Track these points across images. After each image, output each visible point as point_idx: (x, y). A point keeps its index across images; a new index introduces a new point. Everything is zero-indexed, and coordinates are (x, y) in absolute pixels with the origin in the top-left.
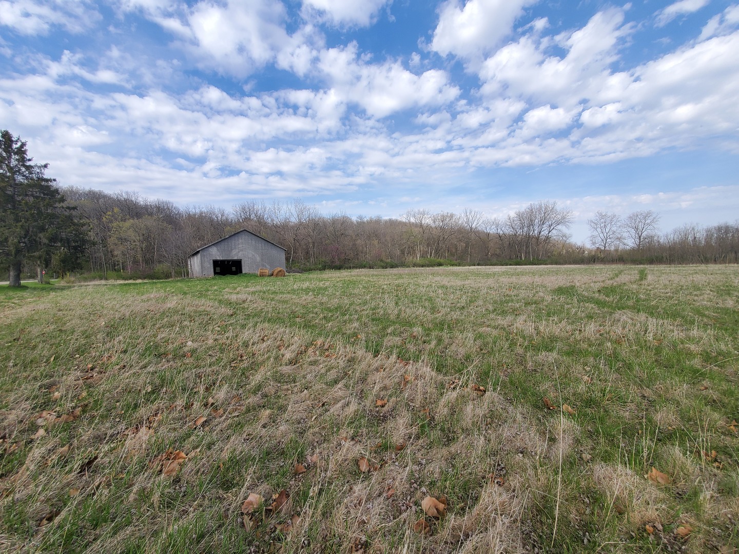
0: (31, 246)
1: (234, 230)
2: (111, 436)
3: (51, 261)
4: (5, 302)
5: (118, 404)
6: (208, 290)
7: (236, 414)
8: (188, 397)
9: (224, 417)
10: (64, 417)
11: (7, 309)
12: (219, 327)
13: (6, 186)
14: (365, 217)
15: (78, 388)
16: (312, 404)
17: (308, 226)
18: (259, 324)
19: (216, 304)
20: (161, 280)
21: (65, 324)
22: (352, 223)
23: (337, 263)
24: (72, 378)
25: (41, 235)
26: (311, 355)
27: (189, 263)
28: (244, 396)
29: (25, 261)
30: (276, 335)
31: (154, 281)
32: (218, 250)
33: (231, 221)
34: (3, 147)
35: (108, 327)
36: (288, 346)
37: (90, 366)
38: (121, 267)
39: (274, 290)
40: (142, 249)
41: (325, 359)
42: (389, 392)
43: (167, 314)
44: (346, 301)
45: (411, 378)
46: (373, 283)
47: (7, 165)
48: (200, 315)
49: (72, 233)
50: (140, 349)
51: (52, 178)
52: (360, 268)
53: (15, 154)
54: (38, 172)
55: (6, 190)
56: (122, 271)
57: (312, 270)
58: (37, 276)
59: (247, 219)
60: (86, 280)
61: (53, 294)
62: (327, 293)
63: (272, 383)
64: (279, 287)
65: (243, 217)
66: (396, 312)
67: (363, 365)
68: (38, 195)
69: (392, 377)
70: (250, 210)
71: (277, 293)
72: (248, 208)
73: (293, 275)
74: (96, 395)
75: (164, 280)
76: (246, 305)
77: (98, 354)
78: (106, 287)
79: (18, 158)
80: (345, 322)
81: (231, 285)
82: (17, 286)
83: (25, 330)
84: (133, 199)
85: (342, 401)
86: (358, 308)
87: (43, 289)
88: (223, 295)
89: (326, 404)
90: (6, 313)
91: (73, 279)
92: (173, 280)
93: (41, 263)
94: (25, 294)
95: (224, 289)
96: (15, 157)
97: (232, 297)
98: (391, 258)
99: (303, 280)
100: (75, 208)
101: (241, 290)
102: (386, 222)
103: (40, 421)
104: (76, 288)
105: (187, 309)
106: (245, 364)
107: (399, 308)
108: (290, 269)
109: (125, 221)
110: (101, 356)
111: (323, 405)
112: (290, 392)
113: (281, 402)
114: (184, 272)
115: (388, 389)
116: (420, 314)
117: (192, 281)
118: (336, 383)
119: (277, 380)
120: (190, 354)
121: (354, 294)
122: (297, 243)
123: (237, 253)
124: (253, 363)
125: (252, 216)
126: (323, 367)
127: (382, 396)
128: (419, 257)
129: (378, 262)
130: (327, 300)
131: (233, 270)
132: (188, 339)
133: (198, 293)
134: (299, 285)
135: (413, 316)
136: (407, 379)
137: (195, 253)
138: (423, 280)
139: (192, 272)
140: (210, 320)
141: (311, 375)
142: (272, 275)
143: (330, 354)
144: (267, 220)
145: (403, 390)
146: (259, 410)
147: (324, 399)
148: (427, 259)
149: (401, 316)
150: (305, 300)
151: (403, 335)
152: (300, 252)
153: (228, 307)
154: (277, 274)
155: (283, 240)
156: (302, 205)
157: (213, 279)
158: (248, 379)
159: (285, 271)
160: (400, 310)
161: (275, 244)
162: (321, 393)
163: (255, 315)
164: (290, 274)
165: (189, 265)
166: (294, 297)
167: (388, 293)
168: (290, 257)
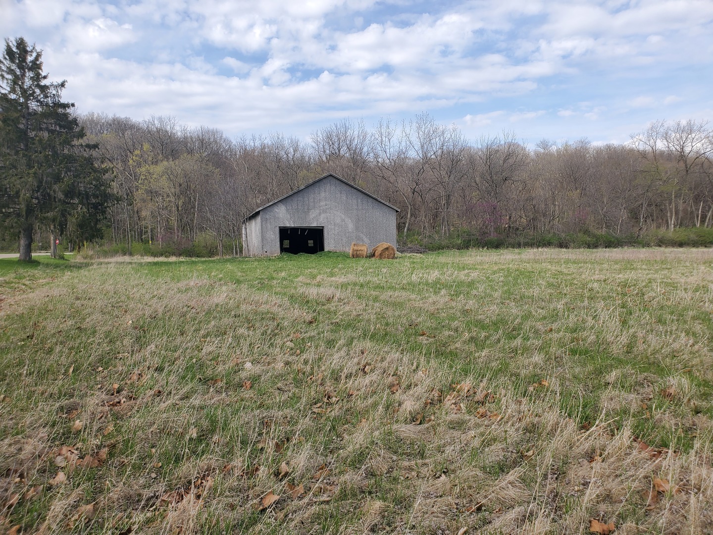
0: (44, 203)
1: (312, 175)
2: (149, 499)
3: (66, 225)
4: (16, 283)
5: (154, 450)
6: (273, 278)
7: (325, 498)
8: (250, 457)
9: (306, 500)
10: (88, 458)
11: (18, 293)
12: (291, 341)
13: (18, 117)
14: (555, 144)
15: (103, 418)
16: (457, 504)
17: (440, 164)
18: (355, 342)
19: (286, 302)
20: (203, 259)
21: (84, 319)
22: (526, 156)
23: (493, 237)
24: (94, 401)
25: (56, 187)
26: (449, 407)
27: (244, 232)
28: (336, 468)
29: (37, 225)
30: (385, 364)
31: (193, 259)
32: (287, 210)
33: (309, 162)
34: (17, 61)
35: (136, 328)
36: (409, 387)
37: (116, 386)
38: (150, 236)
39: (378, 282)
40: (178, 208)
41: (478, 421)
42: (620, 508)
43: (215, 314)
44: (514, 310)
45: (670, 486)
46: (569, 277)
47: (21, 88)
48: (263, 319)
49: (92, 184)
50: (179, 367)
51: (70, 102)
52: (538, 247)
53: (30, 69)
54: (54, 95)
55: (19, 123)
56: (150, 242)
57: (443, 248)
58: (50, 248)
59: (335, 156)
60: (106, 254)
61: (68, 274)
62: (474, 292)
63: (382, 452)
64: (386, 278)
65: (328, 152)
66: (624, 339)
67: (557, 443)
68: (53, 128)
69: (623, 478)
70: (339, 139)
71: (383, 288)
72: (337, 136)
73: (410, 258)
74: (126, 431)
75: (207, 259)
76: (332, 306)
77: (125, 369)
78: (130, 266)
79: (32, 76)
80: (515, 351)
81: (308, 271)
82: (28, 261)
83: (39, 324)
84: (168, 128)
85: (517, 509)
86: (539, 326)
87: (57, 266)
88: (295, 288)
89: (483, 508)
90: (17, 298)
91: (91, 253)
92: (220, 259)
93: (55, 227)
94: (37, 272)
95: (297, 277)
96: (29, 74)
97: (311, 292)
98: (607, 227)
99: (427, 267)
100: (95, 146)
101: (323, 280)
102: (599, 152)
103: (59, 459)
104: (95, 266)
105: (243, 307)
106: (335, 412)
107: (632, 331)
108: (404, 245)
109: (156, 163)
110: (129, 373)
111: (479, 509)
112: (414, 474)
113: (401, 490)
114: (236, 246)
115: (616, 502)
116: (682, 348)
117: (247, 261)
118: (503, 471)
119: (390, 448)
120: (250, 384)
121: (529, 297)
122: (418, 197)
123: (317, 216)
124: (347, 410)
125: (342, 150)
126: (475, 436)
127: (603, 513)
128: (672, 226)
129: (579, 235)
130: (477, 306)
131: (310, 245)
132: (246, 358)
133: (257, 281)
134: (421, 275)
135: (666, 350)
136: (658, 487)
137: (253, 214)
138: (683, 274)
139: (248, 246)
140: (277, 329)
141: (452, 448)
142: (373, 255)
143: (488, 411)
144: (368, 157)
145: (651, 510)
146: (363, 498)
147: (479, 498)
148: (694, 230)
149: (635, 349)
150: (434, 303)
151: (641, 391)
152: (422, 213)
153: (305, 308)
154: (380, 254)
155: (393, 192)
156: (429, 126)
157: (278, 259)
158: (341, 439)
159: (396, 249)
160: (634, 336)
161: (379, 199)
162: (474, 486)
163: (348, 326)
164: (403, 255)
165: (244, 236)
166: (413, 296)
167: (604, 299)
168: (405, 223)
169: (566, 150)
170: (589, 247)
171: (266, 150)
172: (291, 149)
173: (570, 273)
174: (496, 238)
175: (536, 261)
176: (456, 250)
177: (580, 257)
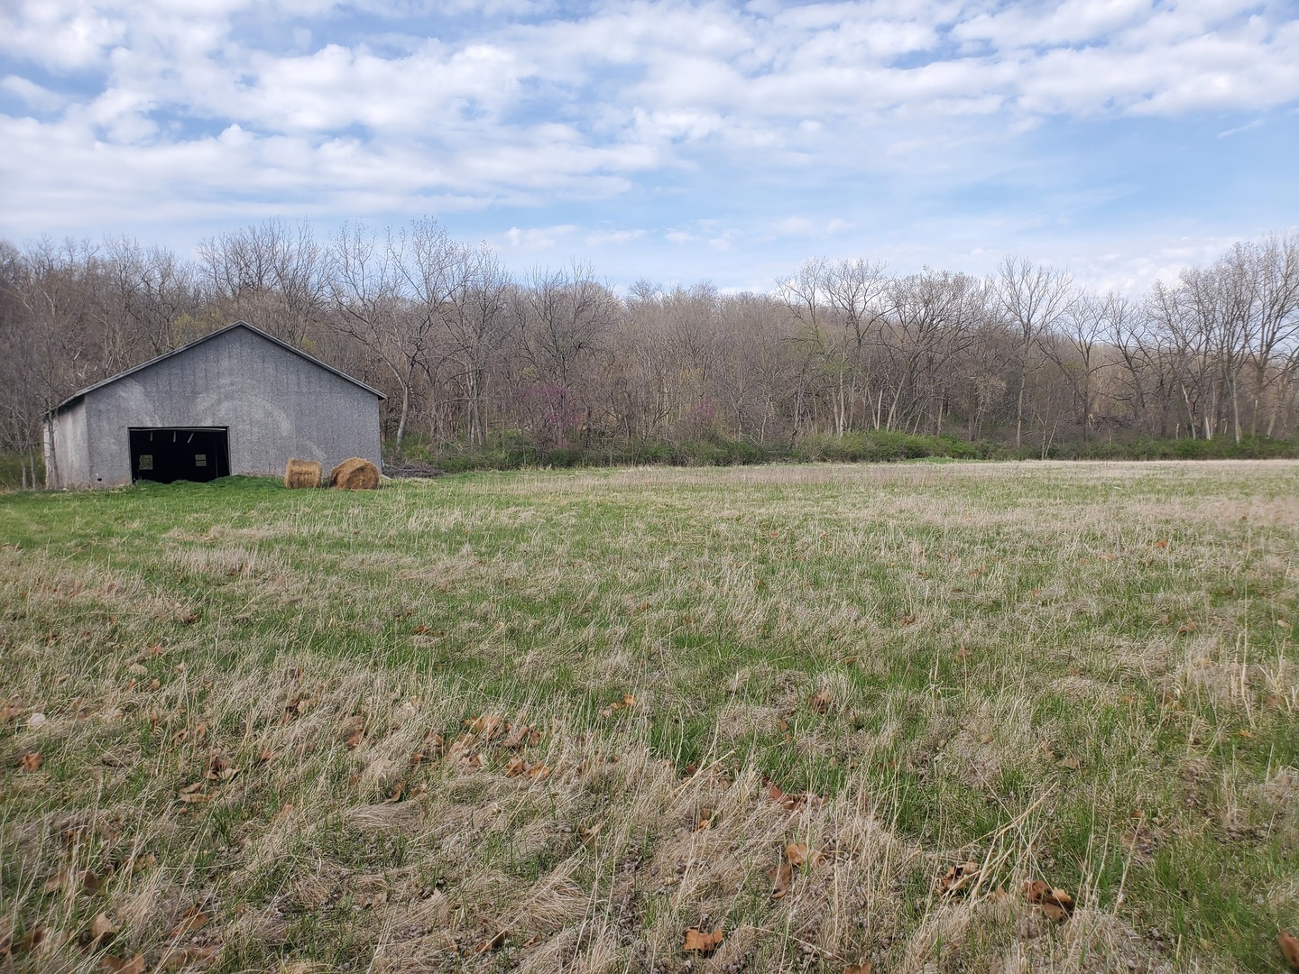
1: (203, 325)
6: (111, 534)
12: (142, 662)
14: (659, 288)
16: (458, 942)
17: (461, 314)
18: (280, 655)
19: (137, 580)
22: (614, 306)
23: (563, 446)
26: (458, 767)
27: (46, 439)
28: (222, 908)
30: (339, 693)
32: (147, 394)
36: (382, 734)
39: (338, 535)
41: (509, 782)
42: (731, 903)
44: (589, 575)
45: (807, 853)
46: (683, 515)
48: (79, 619)
52: (637, 463)
57: (472, 468)
59: (251, 289)
62: (523, 546)
63: (319, 864)
64: (356, 525)
65: (236, 280)
66: (759, 616)
67: (641, 805)
69: (741, 850)
70: (259, 257)
71: (347, 546)
72: (255, 250)
73: (408, 486)
76: (237, 588)
80: (583, 647)
81: (190, 518)
85: (566, 933)
86: (628, 600)
88: (160, 552)
89: (507, 941)
95: (167, 529)
97: (193, 559)
98: (746, 430)
99: (441, 503)
101: (222, 533)
102: (730, 304)
105: (33, 598)
106: (229, 796)
107: (774, 599)
108: (396, 464)
111: (498, 945)
112: (382, 896)
113: (352, 931)
114: (28, 468)
115: (728, 894)
116: (844, 624)
117: (55, 499)
118: (545, 868)
119: (337, 853)
120: (37, 759)
121: (615, 551)
122: (422, 372)
123: (212, 405)
124: (256, 790)
125: (266, 277)
126: (500, 812)
127: (706, 916)
128: (841, 428)
129: (702, 443)
130: (524, 573)
131: (198, 464)
132: (33, 703)
133: (73, 543)
134: (426, 519)
135: (821, 630)
136: (793, 858)
137: (69, 402)
138: (854, 505)
139: (56, 468)
140: (111, 639)
141: (457, 837)
142: (333, 482)
143: (527, 762)
144: (320, 293)
145: (780, 897)
146: (273, 960)
147: (500, 924)
148: (871, 435)
149: (776, 630)
150: (447, 570)
151: (781, 699)
152: (431, 403)
153: (177, 592)
154: (348, 480)
155: (372, 361)
156: (438, 242)
157: (127, 493)
158: (237, 849)
159: (379, 470)
160: (775, 609)
161: (343, 374)
162: (492, 904)
163: (270, 623)
164: (395, 481)
165: (47, 447)
166: (408, 560)
167: (733, 549)
168: (397, 421)
169: (678, 300)
170: (718, 464)
171: (99, 271)
172: (156, 272)
173: (686, 507)
174: (567, 449)
175: (631, 489)
176: (497, 471)
177: (705, 481)
